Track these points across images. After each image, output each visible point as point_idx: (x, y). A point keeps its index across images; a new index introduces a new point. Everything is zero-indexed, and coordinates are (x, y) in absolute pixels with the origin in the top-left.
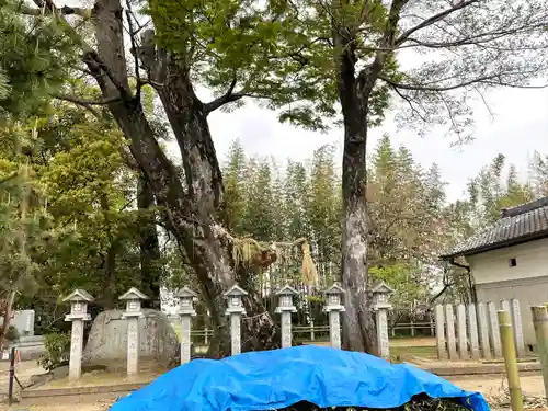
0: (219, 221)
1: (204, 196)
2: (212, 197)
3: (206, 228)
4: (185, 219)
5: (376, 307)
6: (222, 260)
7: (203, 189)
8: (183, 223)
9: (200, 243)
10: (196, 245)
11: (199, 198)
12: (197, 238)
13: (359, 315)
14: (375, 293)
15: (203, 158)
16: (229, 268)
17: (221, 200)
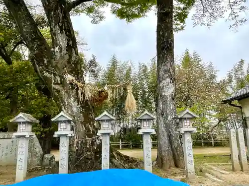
0: (70, 72)
1: (61, 56)
2: (67, 57)
3: (62, 77)
4: (48, 71)
5: (183, 130)
6: (72, 99)
7: (61, 52)
8: (46, 74)
9: (57, 87)
10: (54, 89)
11: (58, 58)
12: (55, 84)
13: (170, 136)
14: (181, 119)
15: (62, 32)
16: (76, 104)
17: (73, 59)
